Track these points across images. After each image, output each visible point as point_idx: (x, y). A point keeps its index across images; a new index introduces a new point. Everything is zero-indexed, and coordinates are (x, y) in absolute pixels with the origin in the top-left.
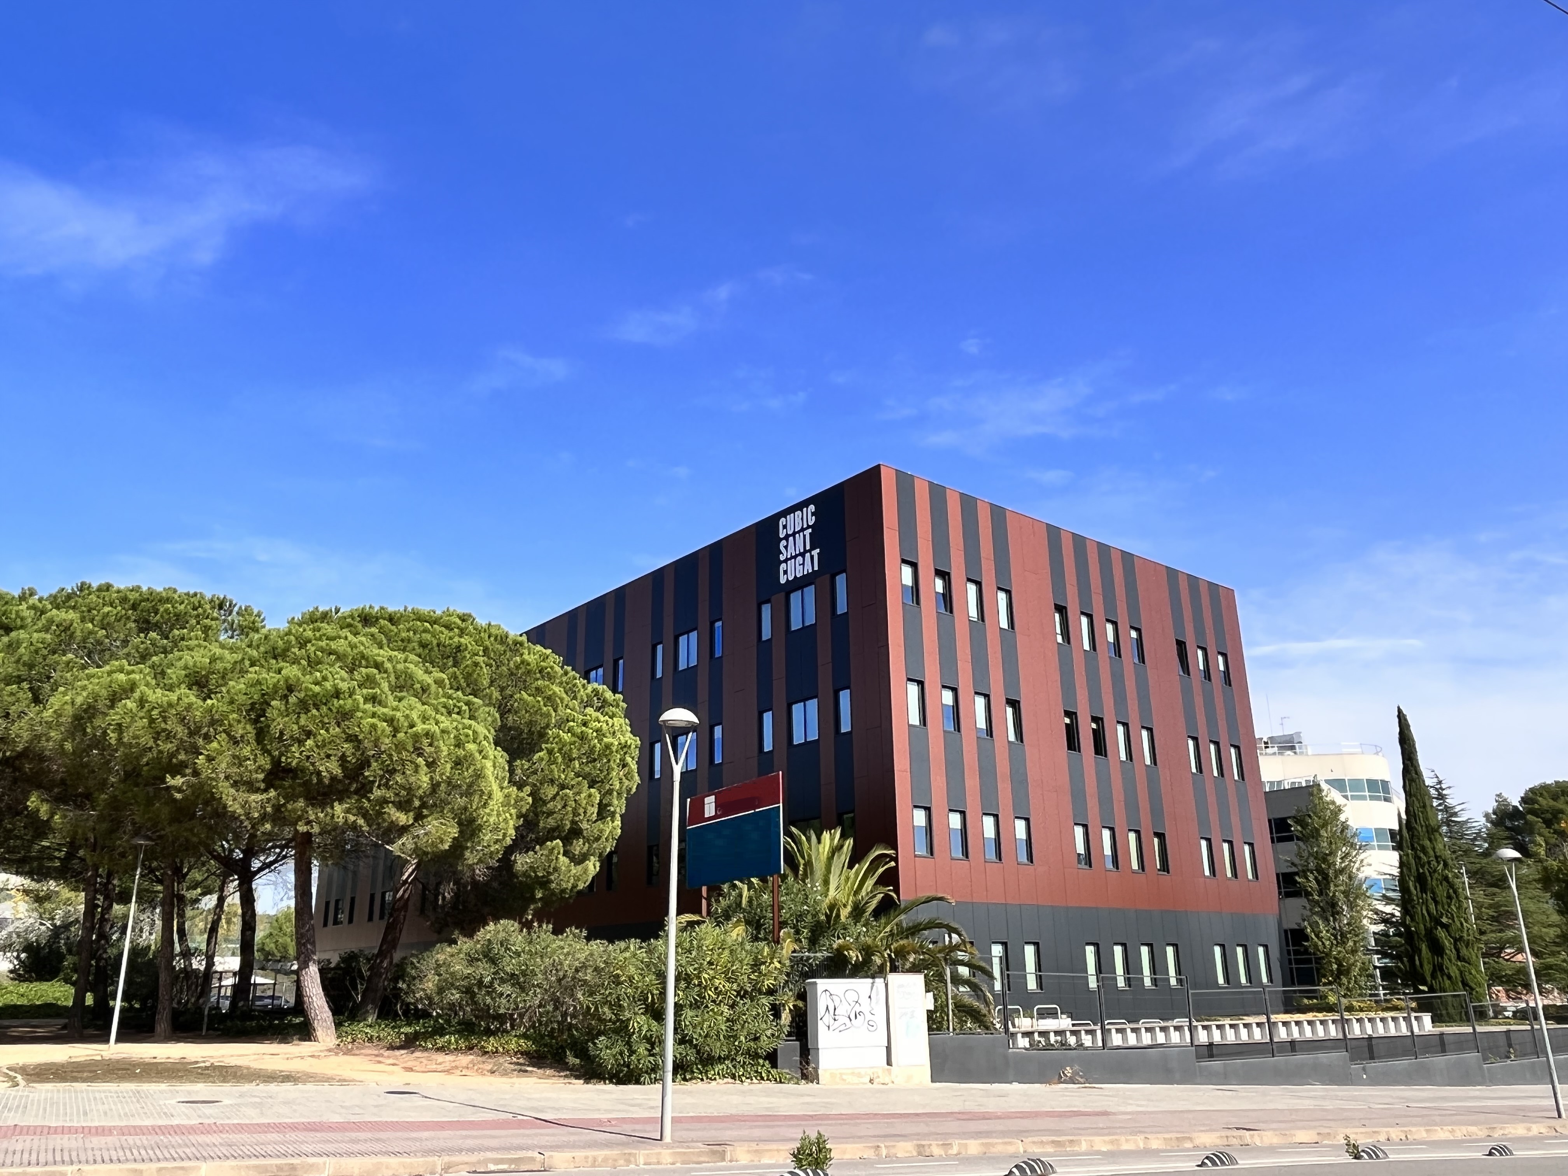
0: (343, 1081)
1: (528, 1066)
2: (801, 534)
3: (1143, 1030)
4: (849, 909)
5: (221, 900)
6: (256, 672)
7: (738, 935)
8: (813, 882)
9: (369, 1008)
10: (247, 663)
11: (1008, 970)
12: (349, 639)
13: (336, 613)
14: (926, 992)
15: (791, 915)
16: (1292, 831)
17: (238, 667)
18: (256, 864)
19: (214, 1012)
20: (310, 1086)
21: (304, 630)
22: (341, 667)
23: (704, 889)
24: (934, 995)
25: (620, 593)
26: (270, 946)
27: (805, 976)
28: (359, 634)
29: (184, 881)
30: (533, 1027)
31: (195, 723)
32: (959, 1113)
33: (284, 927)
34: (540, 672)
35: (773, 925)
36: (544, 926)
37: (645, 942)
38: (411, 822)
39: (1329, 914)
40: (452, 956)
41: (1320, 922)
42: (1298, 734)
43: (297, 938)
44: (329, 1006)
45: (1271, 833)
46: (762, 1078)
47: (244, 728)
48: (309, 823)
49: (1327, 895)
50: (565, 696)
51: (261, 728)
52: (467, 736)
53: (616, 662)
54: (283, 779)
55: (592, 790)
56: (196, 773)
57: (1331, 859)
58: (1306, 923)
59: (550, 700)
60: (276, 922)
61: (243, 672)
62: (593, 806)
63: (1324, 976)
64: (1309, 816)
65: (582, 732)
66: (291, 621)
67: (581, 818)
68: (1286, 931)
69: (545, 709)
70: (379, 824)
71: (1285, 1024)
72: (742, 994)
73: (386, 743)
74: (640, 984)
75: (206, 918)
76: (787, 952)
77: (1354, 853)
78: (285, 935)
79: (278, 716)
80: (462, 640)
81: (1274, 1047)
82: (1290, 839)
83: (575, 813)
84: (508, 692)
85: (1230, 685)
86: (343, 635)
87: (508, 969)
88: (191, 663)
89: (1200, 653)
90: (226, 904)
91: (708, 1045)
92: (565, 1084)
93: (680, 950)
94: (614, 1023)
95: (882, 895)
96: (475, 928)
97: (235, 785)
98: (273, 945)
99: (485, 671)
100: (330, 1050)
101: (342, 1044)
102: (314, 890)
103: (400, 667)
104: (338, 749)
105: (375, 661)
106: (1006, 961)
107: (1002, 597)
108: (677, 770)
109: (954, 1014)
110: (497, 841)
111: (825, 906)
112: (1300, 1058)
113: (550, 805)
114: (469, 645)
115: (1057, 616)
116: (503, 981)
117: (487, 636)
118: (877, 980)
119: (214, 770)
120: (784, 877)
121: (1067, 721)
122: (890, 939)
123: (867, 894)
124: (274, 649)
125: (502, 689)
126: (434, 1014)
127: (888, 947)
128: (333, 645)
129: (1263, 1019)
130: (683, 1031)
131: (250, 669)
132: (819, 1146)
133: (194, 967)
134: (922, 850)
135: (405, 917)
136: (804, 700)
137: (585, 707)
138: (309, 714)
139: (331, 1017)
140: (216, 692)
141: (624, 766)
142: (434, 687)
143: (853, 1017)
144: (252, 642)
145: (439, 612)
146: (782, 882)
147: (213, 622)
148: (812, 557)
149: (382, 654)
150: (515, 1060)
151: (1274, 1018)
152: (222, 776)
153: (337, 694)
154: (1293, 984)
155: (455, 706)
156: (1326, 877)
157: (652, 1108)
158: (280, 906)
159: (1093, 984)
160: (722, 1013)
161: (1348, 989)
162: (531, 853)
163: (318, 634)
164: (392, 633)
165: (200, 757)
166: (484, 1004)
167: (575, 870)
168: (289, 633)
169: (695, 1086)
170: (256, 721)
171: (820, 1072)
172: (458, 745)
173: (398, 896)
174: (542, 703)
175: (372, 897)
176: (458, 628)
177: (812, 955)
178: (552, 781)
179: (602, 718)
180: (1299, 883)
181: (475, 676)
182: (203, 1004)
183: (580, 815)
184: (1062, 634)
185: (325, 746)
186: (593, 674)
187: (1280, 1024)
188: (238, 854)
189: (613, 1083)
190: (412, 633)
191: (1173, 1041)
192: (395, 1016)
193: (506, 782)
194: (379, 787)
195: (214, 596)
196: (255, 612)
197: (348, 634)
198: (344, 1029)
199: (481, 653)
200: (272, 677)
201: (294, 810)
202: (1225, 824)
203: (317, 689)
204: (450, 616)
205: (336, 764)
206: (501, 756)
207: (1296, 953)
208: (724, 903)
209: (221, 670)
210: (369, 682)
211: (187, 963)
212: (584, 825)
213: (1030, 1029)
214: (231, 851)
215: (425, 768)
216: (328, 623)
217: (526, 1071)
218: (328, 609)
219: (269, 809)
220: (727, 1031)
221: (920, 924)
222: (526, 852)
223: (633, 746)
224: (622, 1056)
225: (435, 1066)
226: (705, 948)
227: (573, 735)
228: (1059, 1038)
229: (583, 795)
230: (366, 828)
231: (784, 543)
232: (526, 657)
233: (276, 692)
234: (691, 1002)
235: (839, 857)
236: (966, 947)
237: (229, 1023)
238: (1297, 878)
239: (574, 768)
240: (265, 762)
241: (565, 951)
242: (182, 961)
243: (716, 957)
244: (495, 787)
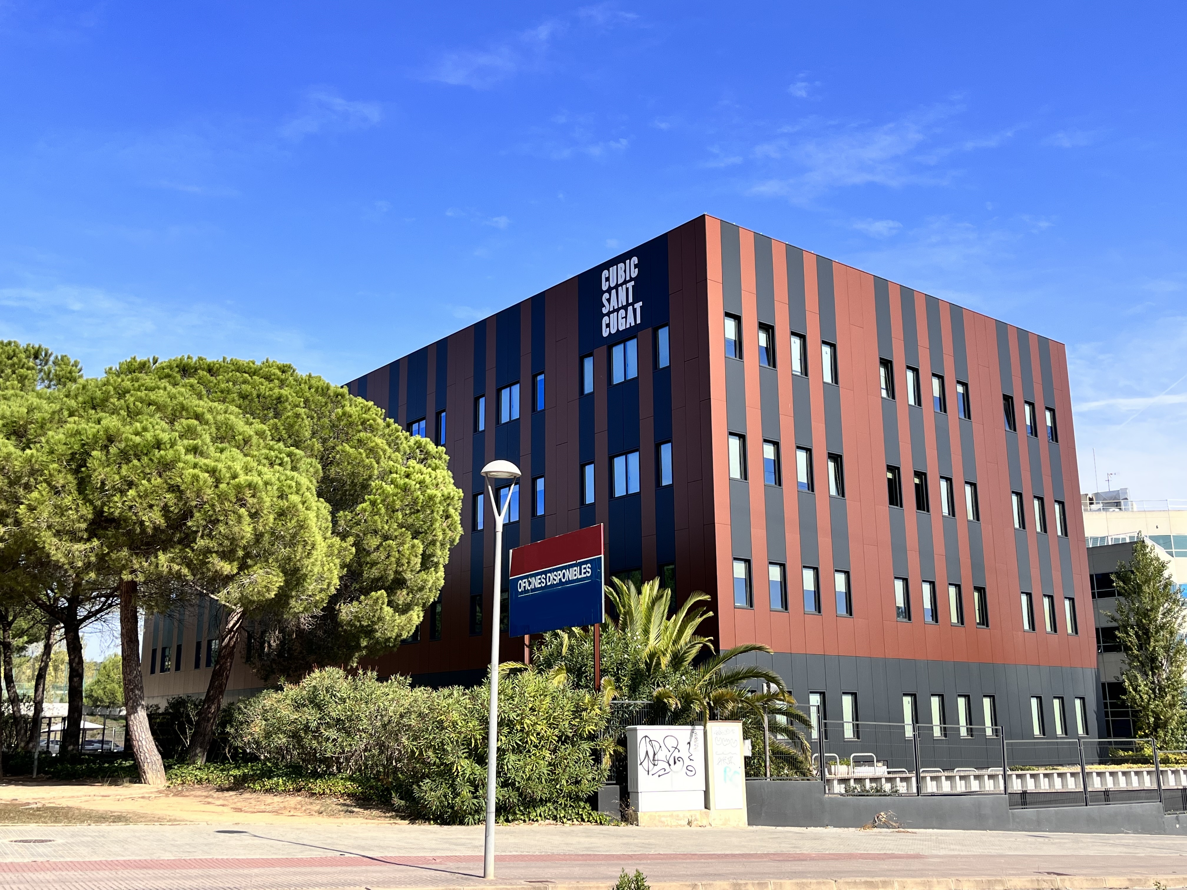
0: (173, 821)
1: (355, 806)
2: (624, 286)
3: (958, 778)
4: (668, 656)
5: (48, 648)
6: (75, 423)
7: (559, 682)
8: (633, 631)
9: (197, 751)
10: (66, 413)
11: (825, 719)
12: (168, 389)
13: (154, 364)
14: (744, 739)
15: (612, 663)
16: (1114, 587)
17: (57, 417)
18: (82, 613)
19: (43, 756)
20: (141, 826)
21: (123, 381)
22: (161, 418)
23: (527, 637)
24: (752, 742)
25: (442, 345)
26: (99, 692)
27: (625, 722)
28: (178, 385)
29: (10, 629)
30: (360, 770)
31: (15, 473)
32: (774, 854)
33: (112, 674)
34: (362, 424)
35: (594, 673)
36: (369, 673)
37: (468, 689)
38: (235, 571)
39: (1147, 669)
40: (279, 701)
41: (1139, 676)
42: (1125, 491)
43: (125, 684)
44: (159, 750)
45: (1093, 588)
46: (583, 820)
47: (65, 478)
48: (133, 572)
49: (1147, 649)
50: (387, 447)
51: (82, 478)
52: (290, 487)
53: (438, 415)
54: (106, 529)
55: (416, 541)
56: (18, 523)
57: (1152, 614)
58: (1124, 677)
59: (372, 451)
60: (103, 668)
61: (62, 422)
62: (416, 556)
63: (1141, 729)
64: (1132, 572)
65: (405, 484)
66: (109, 372)
67: (405, 567)
68: (1103, 685)
69: (367, 461)
70: (203, 573)
71: (1099, 774)
72: (563, 739)
73: (209, 493)
74: (463, 730)
75: (34, 665)
76: (608, 699)
77: (1176, 610)
78: (113, 681)
79: (99, 466)
80: (282, 391)
81: (1088, 796)
82: (1111, 594)
83: (398, 563)
84: (330, 443)
85: (1057, 441)
86: (163, 385)
87: (333, 714)
88: (8, 413)
89: (1027, 408)
90: (53, 652)
91: (530, 788)
92: (391, 824)
93: (502, 697)
94: (438, 767)
95: (701, 645)
96: (301, 675)
97: (58, 534)
98: (100, 692)
99: (307, 423)
100: (160, 792)
101: (172, 786)
102: (141, 638)
103: (219, 418)
104: (160, 499)
105: (195, 412)
106: (824, 711)
107: (826, 350)
108: (500, 521)
109: (771, 761)
110: (322, 590)
111: (645, 654)
112: (1113, 807)
113: (374, 556)
114: (290, 396)
115: (882, 371)
116: (329, 726)
117: (307, 387)
118: (697, 727)
119: (36, 519)
120: (605, 627)
121: (890, 475)
122: (709, 687)
123: (686, 644)
124: (92, 399)
125: (324, 441)
126: (262, 757)
127: (707, 695)
128: (153, 396)
129: (1077, 769)
130: (506, 774)
131: (69, 419)
132: (637, 883)
133: (23, 712)
134: (741, 602)
135: (231, 663)
136: (626, 453)
137: (408, 459)
138: (130, 465)
139: (161, 761)
140: (35, 442)
141: (448, 517)
142: (255, 439)
143: (672, 762)
144: (69, 392)
145: (258, 364)
146: (603, 631)
147: (29, 372)
148: (635, 310)
149: (202, 405)
150: (342, 801)
151: (1088, 768)
152: (44, 525)
153: (158, 445)
154: (1109, 736)
155: (277, 457)
156: (1147, 632)
157: (477, 847)
158: (107, 654)
159: (909, 733)
160: (544, 758)
161: (1164, 742)
162: (355, 603)
163: (136, 385)
164: (212, 384)
165: (21, 507)
166: (311, 748)
167: (400, 620)
168: (106, 383)
169: (519, 828)
170: (76, 471)
171: (639, 814)
172: (281, 497)
173: (223, 644)
174: (364, 455)
175: (199, 644)
176: (278, 379)
177: (632, 702)
178: (376, 532)
179: (424, 470)
180: (1119, 638)
181: (297, 427)
182: (32, 748)
183: (403, 565)
184: (887, 389)
185: (147, 496)
186: (415, 427)
187: (1094, 774)
188: (63, 603)
189: (438, 824)
190: (231, 383)
191: (987, 789)
192: (224, 760)
193: (330, 532)
194: (202, 537)
195: (28, 345)
196: (72, 362)
197: (167, 384)
198: (174, 771)
199: (302, 404)
200: (91, 427)
201: (119, 559)
202: (1046, 579)
203: (138, 439)
204: (270, 367)
205: (159, 514)
206: (325, 508)
207: (1113, 705)
208: (546, 651)
209: (40, 420)
210: (189, 433)
211: (15, 709)
212: (408, 576)
213: (846, 776)
214: (56, 600)
215: (248, 518)
216: (146, 373)
217: (353, 812)
218: (145, 359)
219: (93, 559)
220: (549, 774)
221: (739, 673)
222: (351, 601)
223: (456, 498)
224: (446, 798)
225: (263, 807)
226: (526, 694)
227: (396, 486)
228: (874, 785)
229: (406, 546)
230: (190, 577)
231: (606, 296)
232: (348, 409)
233: (96, 442)
234: (513, 746)
235: (660, 607)
236: (784, 696)
237: (59, 766)
238: (1117, 633)
239: (397, 518)
240: (87, 511)
241: (390, 697)
242: (10, 707)
243: (537, 703)
244: (319, 538)
